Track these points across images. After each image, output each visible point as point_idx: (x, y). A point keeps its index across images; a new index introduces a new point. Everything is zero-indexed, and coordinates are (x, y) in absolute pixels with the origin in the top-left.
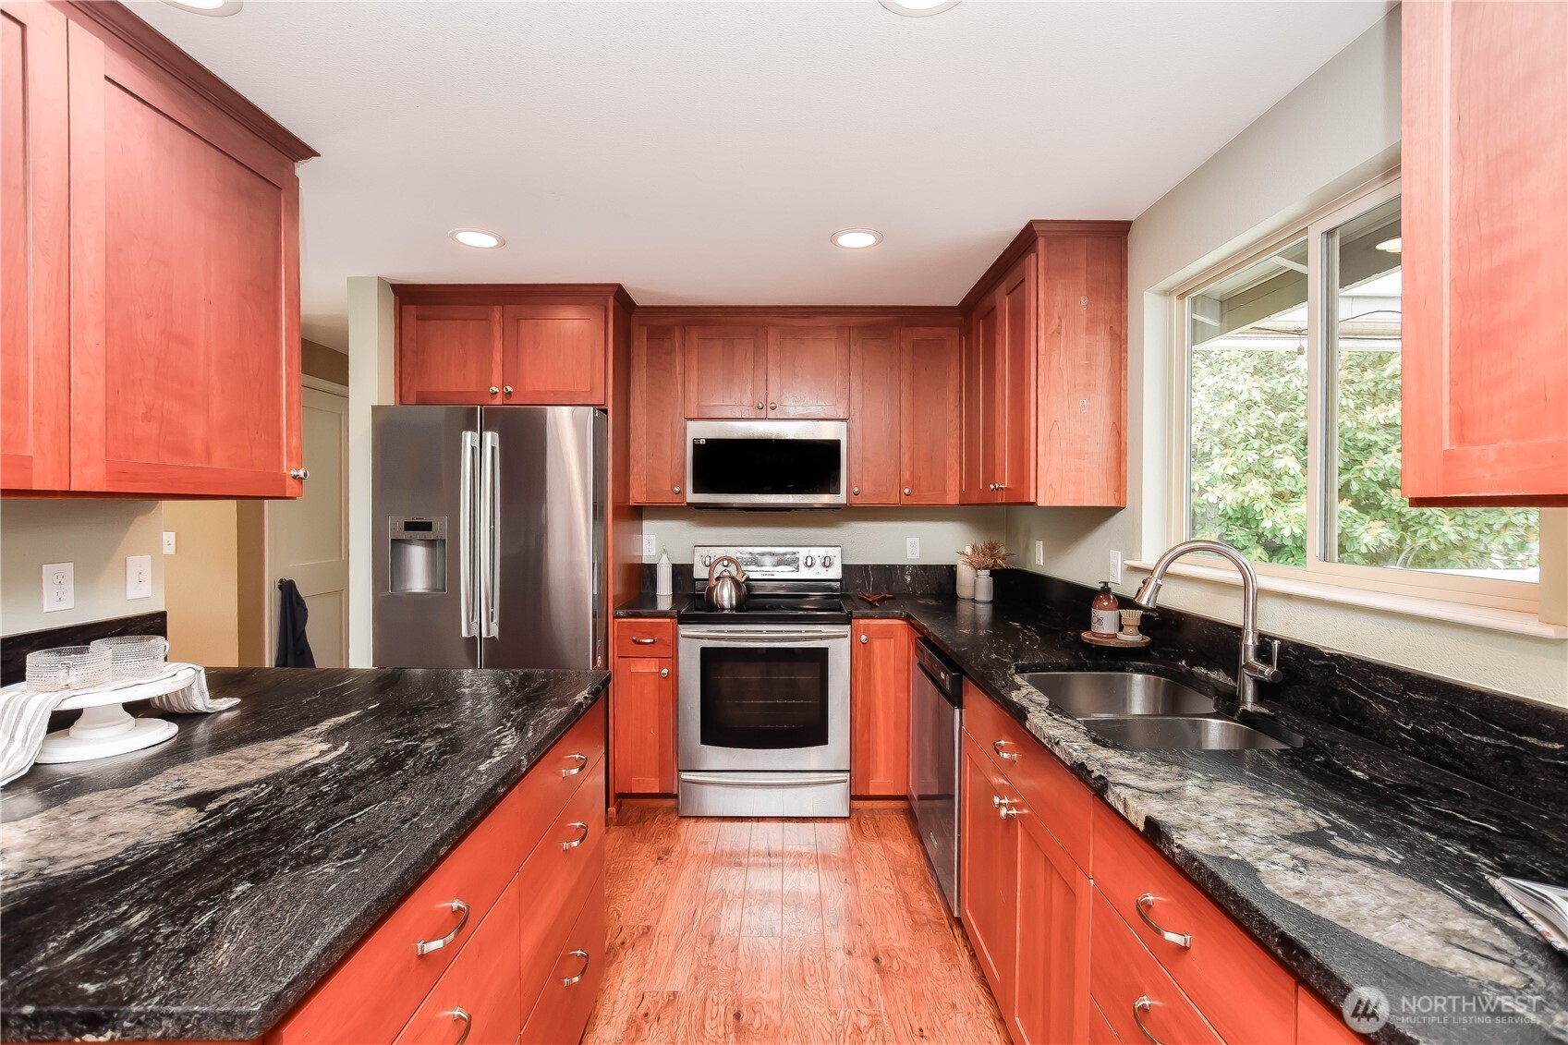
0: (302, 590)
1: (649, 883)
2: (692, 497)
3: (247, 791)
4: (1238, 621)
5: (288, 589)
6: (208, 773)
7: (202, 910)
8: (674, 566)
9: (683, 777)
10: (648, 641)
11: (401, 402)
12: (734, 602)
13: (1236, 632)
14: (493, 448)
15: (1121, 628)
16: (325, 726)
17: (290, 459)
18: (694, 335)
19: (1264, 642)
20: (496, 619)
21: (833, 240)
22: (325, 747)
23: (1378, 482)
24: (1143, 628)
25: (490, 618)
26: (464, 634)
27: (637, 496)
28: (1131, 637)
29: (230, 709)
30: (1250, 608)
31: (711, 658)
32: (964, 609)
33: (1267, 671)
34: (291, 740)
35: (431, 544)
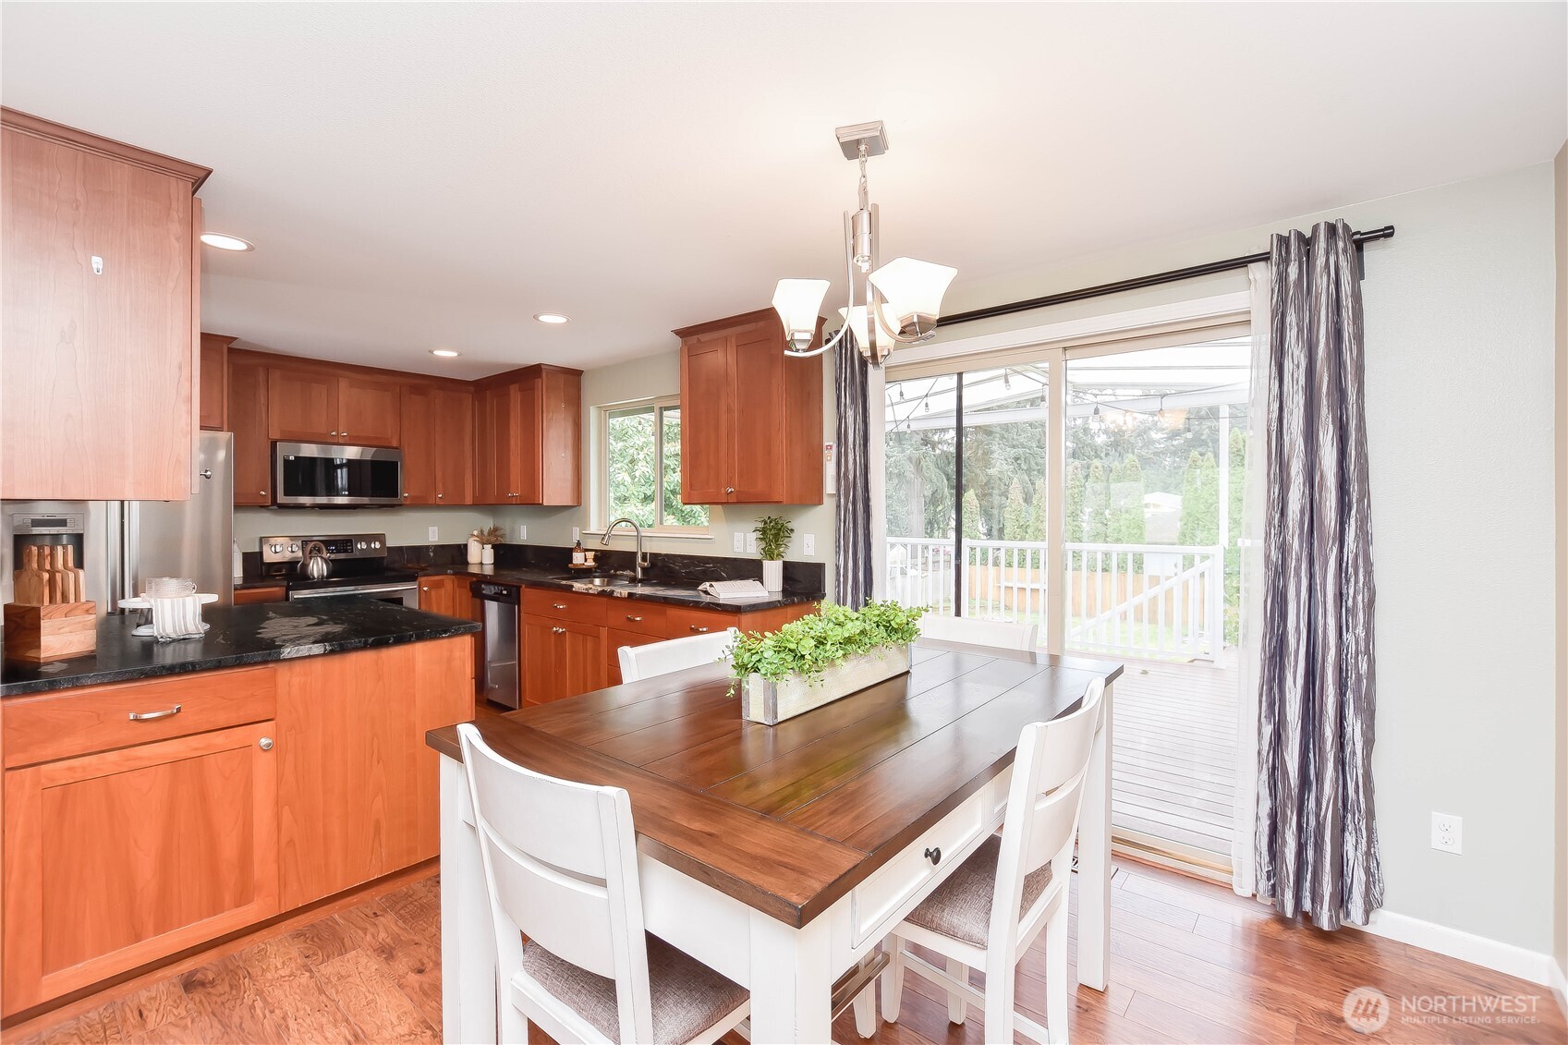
2: (281, 499)
4: (633, 549)
8: (245, 554)
13: (634, 554)
15: (586, 561)
19: (644, 556)
21: (431, 352)
23: (671, 491)
24: (595, 560)
28: (591, 563)
30: (640, 544)
33: (646, 564)
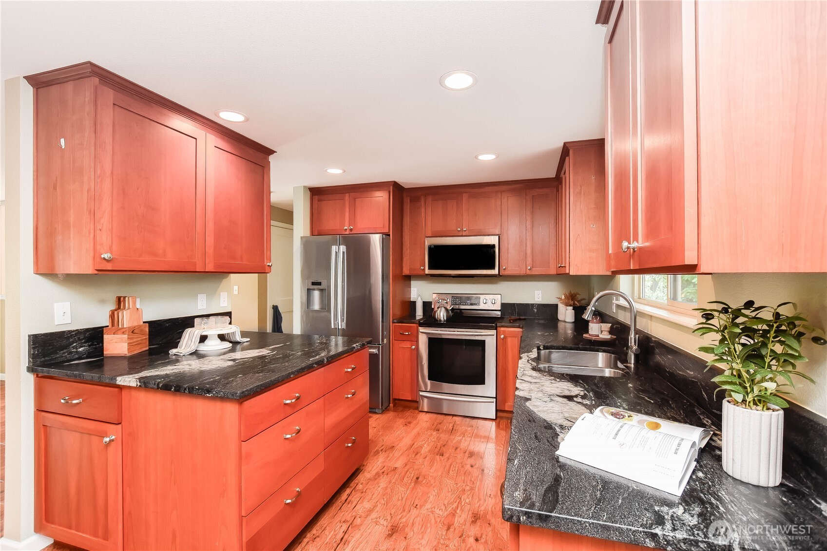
0: (281, 310)
1: (398, 432)
2: (427, 271)
3: (246, 359)
5: (275, 308)
6: (239, 355)
7: (231, 378)
8: (424, 302)
9: (420, 393)
10: (407, 333)
11: (312, 234)
12: (445, 318)
14: (344, 252)
15: (601, 333)
16: (271, 347)
17: (267, 260)
18: (430, 198)
20: (345, 322)
21: (476, 157)
22: (270, 352)
25: (342, 320)
26: (333, 327)
27: (406, 272)
28: (606, 336)
29: (247, 342)
31: (433, 342)
32: (561, 326)
34: (261, 350)
35: (321, 290)
